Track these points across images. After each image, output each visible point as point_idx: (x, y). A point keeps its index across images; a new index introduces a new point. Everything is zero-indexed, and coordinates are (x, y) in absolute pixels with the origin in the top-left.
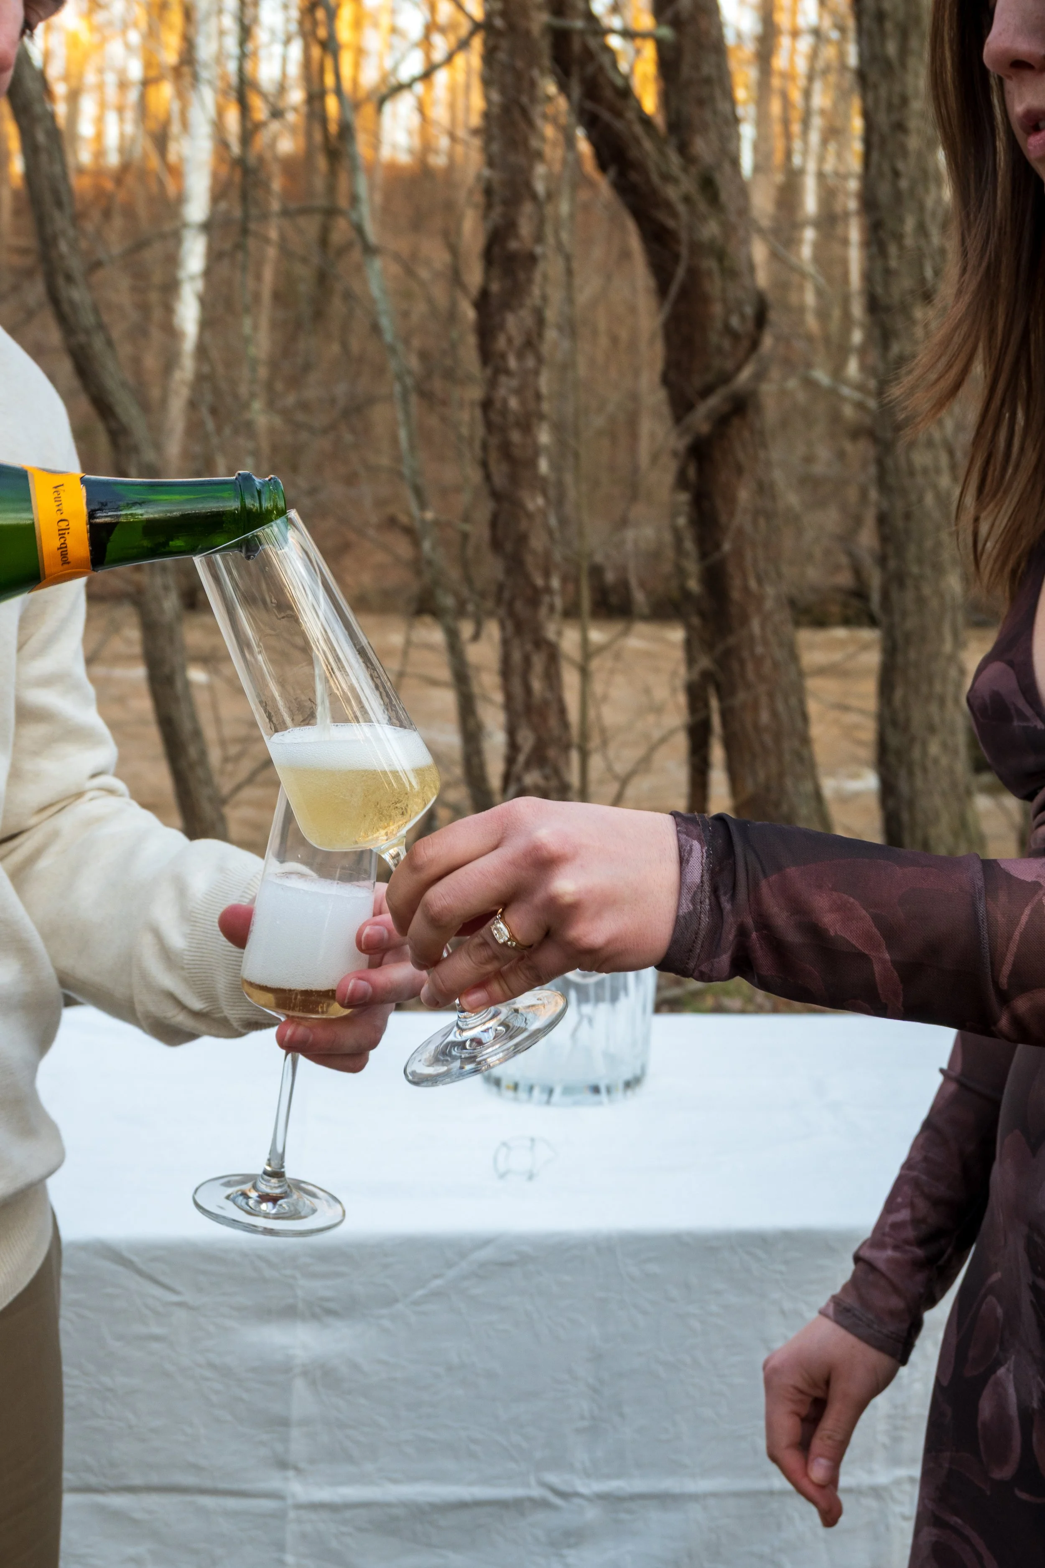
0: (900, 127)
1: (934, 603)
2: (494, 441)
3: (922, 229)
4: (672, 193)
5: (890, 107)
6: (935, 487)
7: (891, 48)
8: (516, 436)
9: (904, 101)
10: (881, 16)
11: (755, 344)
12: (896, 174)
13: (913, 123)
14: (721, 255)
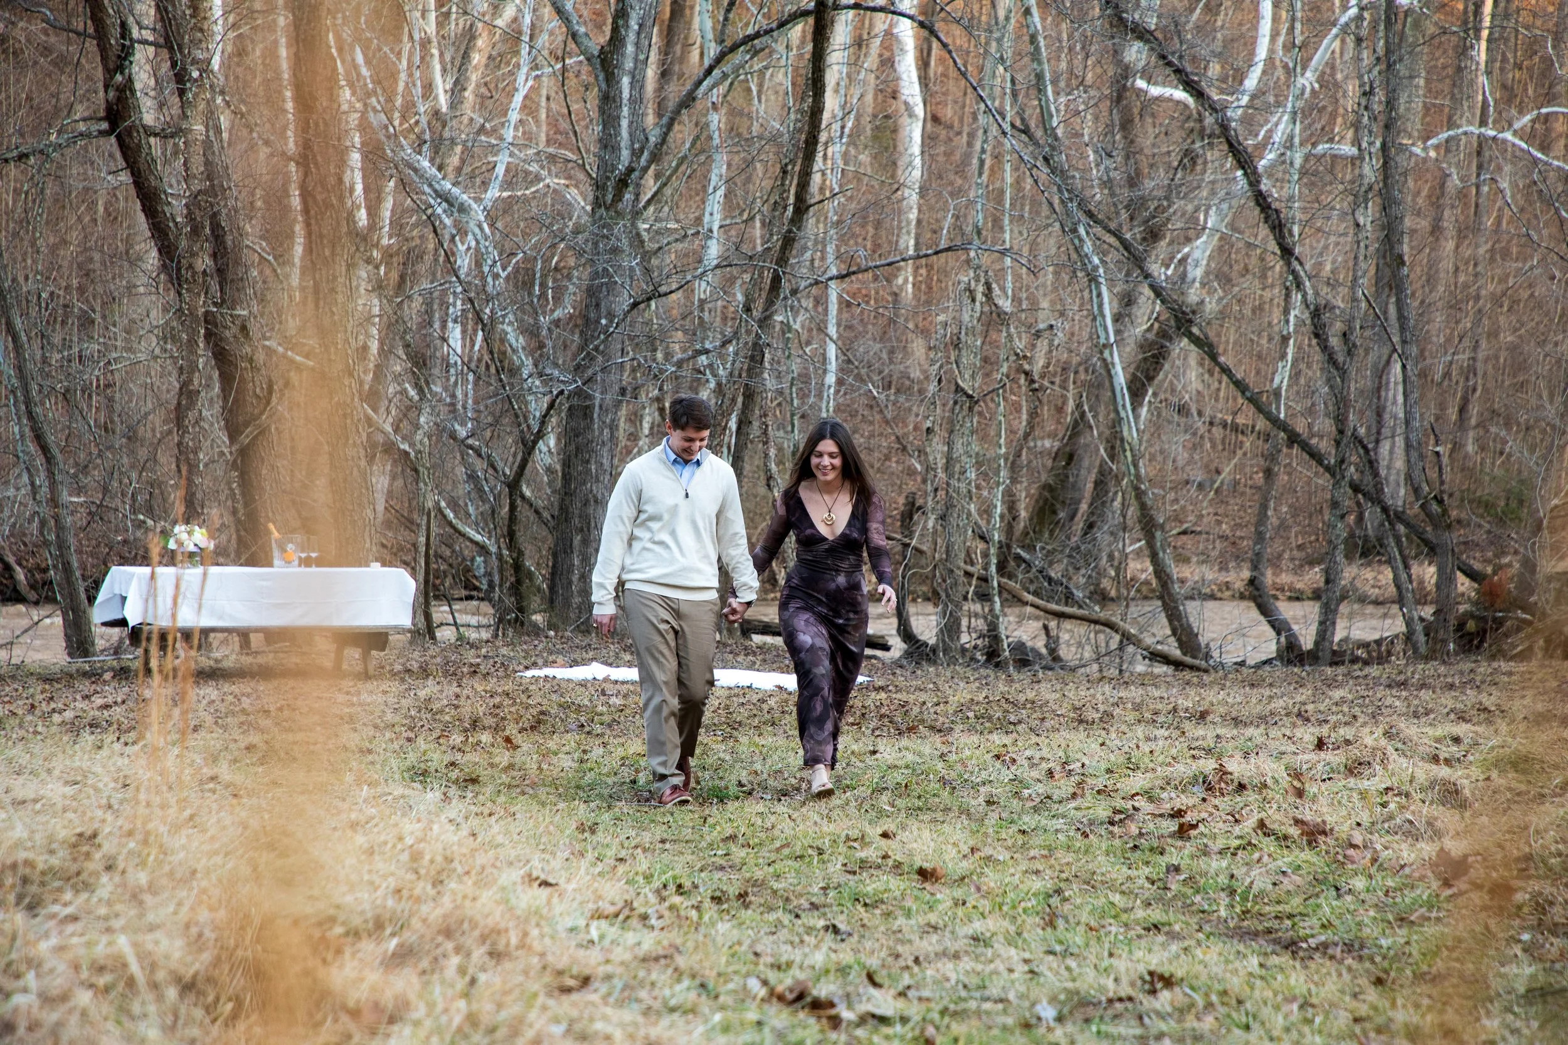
0: (333, 290)
1: (360, 523)
2: (183, 458)
3: (347, 341)
4: (227, 333)
5: (328, 281)
6: (359, 467)
7: (327, 252)
8: (191, 456)
9: (335, 278)
10: (321, 236)
11: (268, 402)
12: (333, 313)
13: (339, 289)
14: (251, 361)
